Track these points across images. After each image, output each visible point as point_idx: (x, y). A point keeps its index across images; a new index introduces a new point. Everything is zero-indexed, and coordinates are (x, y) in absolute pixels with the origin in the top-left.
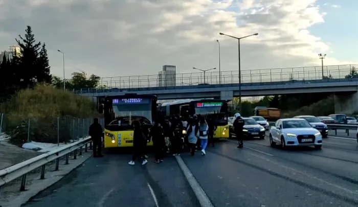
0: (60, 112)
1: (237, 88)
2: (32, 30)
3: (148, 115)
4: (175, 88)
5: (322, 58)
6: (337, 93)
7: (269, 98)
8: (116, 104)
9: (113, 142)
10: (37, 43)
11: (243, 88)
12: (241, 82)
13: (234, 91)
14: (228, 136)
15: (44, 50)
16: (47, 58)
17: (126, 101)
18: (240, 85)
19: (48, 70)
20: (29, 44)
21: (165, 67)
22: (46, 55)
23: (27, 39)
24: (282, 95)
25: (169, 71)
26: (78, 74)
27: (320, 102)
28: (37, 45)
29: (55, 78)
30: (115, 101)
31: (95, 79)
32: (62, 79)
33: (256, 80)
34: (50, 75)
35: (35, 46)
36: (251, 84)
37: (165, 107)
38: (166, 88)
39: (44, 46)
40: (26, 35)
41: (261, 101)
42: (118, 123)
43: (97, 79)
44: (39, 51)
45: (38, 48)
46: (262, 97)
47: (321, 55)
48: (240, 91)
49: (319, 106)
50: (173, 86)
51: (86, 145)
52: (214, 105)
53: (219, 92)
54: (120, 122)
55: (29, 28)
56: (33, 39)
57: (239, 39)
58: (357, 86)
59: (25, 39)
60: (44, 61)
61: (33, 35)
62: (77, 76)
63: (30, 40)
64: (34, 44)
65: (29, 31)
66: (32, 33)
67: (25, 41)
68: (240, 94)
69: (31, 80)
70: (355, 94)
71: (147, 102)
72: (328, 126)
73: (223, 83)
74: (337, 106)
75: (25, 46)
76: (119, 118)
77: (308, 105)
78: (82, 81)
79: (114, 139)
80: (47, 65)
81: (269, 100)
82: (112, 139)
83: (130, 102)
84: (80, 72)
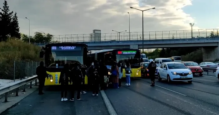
0: (22, 57)
1: (141, 43)
2: (7, 3)
3: (80, 59)
4: (101, 42)
5: (192, 26)
6: (204, 47)
7: (158, 50)
8: (54, 51)
9: (52, 81)
10: (11, 12)
11: (145, 43)
12: (144, 39)
13: (139, 45)
14: (140, 76)
15: (16, 17)
16: (17, 22)
17: (62, 48)
18: (143, 41)
19: (18, 30)
20: (6, 13)
21: (94, 31)
22: (17, 20)
23: (4, 9)
24: (168, 48)
25: (97, 33)
26: (39, 33)
27: (193, 53)
28: (10, 14)
29: (24, 35)
30: (54, 48)
31: (50, 37)
32: (28, 36)
33: (153, 38)
34: (19, 33)
35: (9, 14)
36: (150, 41)
37: (94, 54)
38: (95, 42)
39: (15, 14)
40: (4, 6)
41: (154, 52)
42: (55, 66)
43: (51, 37)
44: (12, 17)
45: (11, 16)
46: (154, 49)
47: (191, 24)
48: (143, 45)
49: (192, 55)
50: (99, 41)
51: (36, 80)
52: (130, 53)
53: (129, 45)
54: (57, 65)
55: (6, 2)
56: (8, 9)
57: (143, 11)
58: (218, 43)
59: (3, 9)
60: (15, 24)
61: (8, 7)
62: (38, 35)
63: (6, 10)
64: (8, 13)
65: (5, 4)
66: (8, 6)
67: (3, 10)
68: (143, 47)
69: (7, 36)
70: (217, 48)
71: (79, 49)
72: (203, 68)
73: (132, 40)
74: (204, 55)
75: (3, 13)
76: (57, 62)
77: (185, 55)
78: (41, 38)
79: (52, 79)
80: (17, 26)
81: (159, 51)
82: (51, 79)
83: (66, 49)
84: (40, 32)
